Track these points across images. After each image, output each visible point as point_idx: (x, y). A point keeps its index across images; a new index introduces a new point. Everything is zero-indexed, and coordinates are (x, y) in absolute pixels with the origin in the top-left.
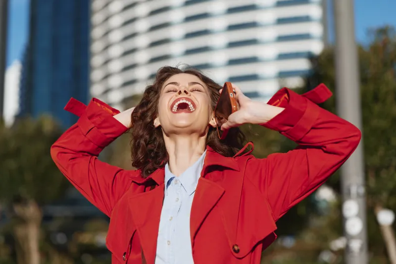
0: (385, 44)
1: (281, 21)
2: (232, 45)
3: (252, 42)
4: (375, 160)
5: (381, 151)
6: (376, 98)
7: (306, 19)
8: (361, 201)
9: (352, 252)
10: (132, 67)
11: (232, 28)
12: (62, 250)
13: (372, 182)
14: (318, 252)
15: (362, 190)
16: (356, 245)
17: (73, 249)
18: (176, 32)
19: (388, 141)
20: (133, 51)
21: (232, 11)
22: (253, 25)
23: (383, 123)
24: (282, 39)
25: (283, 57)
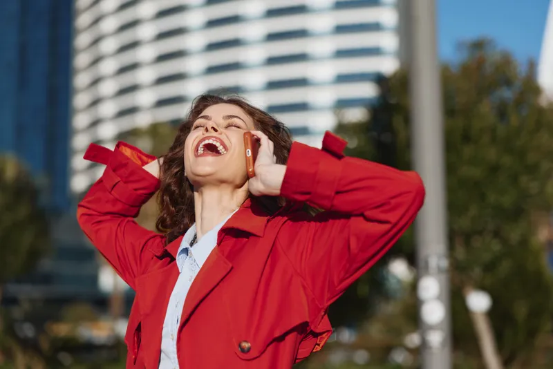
0: (480, 64)
1: (341, 29)
2: (272, 61)
3: (301, 58)
4: (464, 223)
5: (473, 211)
6: (467, 138)
7: (375, 27)
8: (444, 277)
9: (430, 348)
10: (132, 89)
11: (273, 37)
12: (30, 346)
13: (461, 253)
14: (388, 349)
15: (445, 263)
16: (436, 339)
17: (45, 345)
18: (195, 41)
19: (483, 197)
20: (133, 67)
21: (272, 13)
22: (301, 34)
23: (475, 172)
24: (342, 54)
25: (343, 79)
